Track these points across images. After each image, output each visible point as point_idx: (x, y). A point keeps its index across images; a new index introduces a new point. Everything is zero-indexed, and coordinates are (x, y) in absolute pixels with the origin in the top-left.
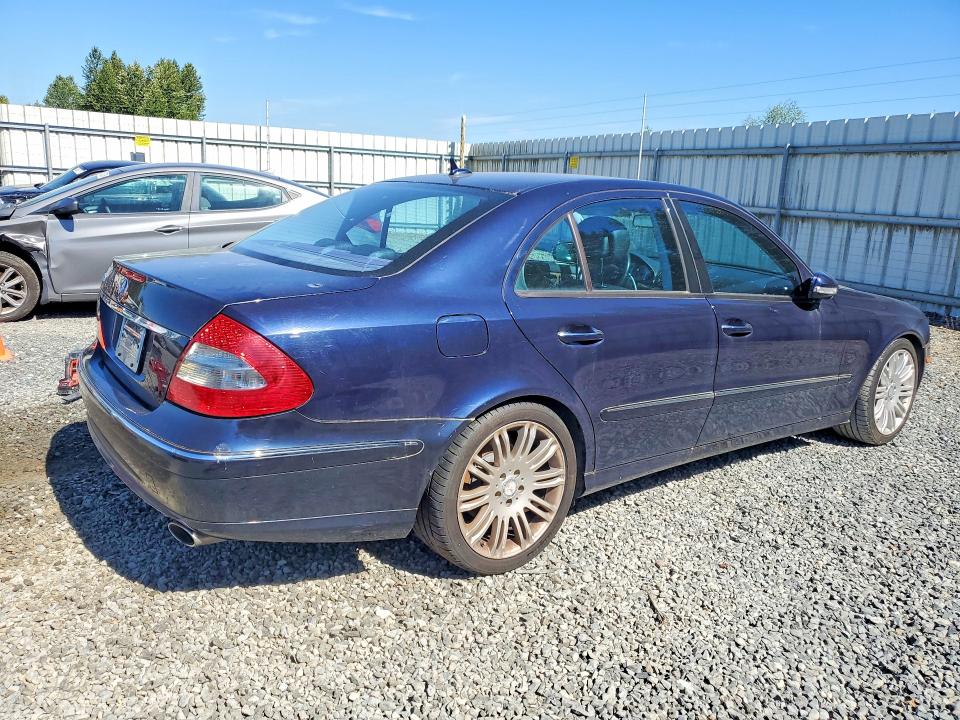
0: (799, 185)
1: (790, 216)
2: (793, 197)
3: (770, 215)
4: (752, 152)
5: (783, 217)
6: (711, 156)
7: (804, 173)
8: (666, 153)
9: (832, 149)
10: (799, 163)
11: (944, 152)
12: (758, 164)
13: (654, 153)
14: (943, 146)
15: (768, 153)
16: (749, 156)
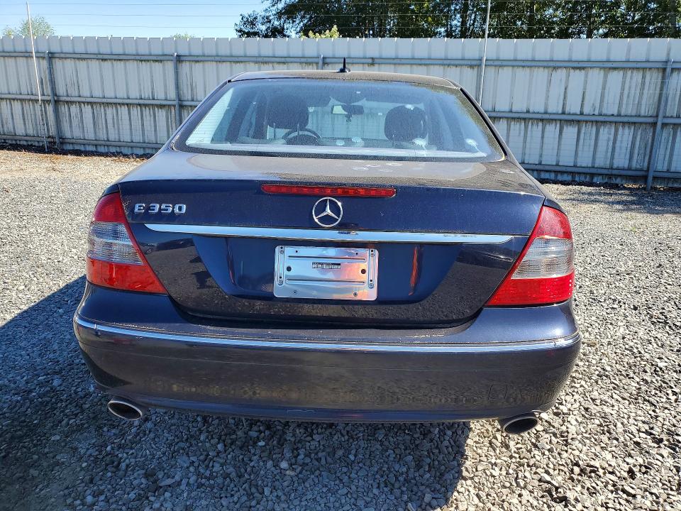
0: (189, 83)
1: (186, 106)
2: (185, 91)
3: (169, 106)
4: (143, 58)
5: (181, 106)
6: (106, 60)
7: (191, 74)
8: (57, 55)
9: (210, 58)
10: (185, 67)
11: (284, 63)
12: (151, 68)
13: (46, 56)
14: (283, 60)
15: (158, 59)
16: (141, 61)
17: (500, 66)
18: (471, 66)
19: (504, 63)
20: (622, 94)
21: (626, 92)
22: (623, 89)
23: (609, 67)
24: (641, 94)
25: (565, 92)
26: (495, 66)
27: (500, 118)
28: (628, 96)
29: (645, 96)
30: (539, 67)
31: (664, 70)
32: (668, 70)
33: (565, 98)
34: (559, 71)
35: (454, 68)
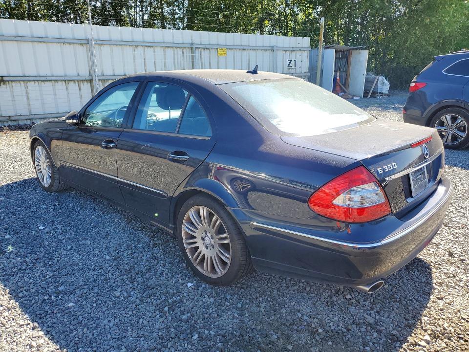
17: (102, 44)
18: (81, 44)
19: (104, 42)
20: (174, 62)
21: (176, 61)
22: (174, 59)
23: (166, 46)
24: (184, 62)
25: (145, 61)
26: (98, 44)
27: (108, 80)
28: (178, 63)
29: (185, 63)
30: (126, 45)
31: (192, 48)
32: (194, 49)
33: (145, 65)
34: (139, 48)
35: (68, 45)
